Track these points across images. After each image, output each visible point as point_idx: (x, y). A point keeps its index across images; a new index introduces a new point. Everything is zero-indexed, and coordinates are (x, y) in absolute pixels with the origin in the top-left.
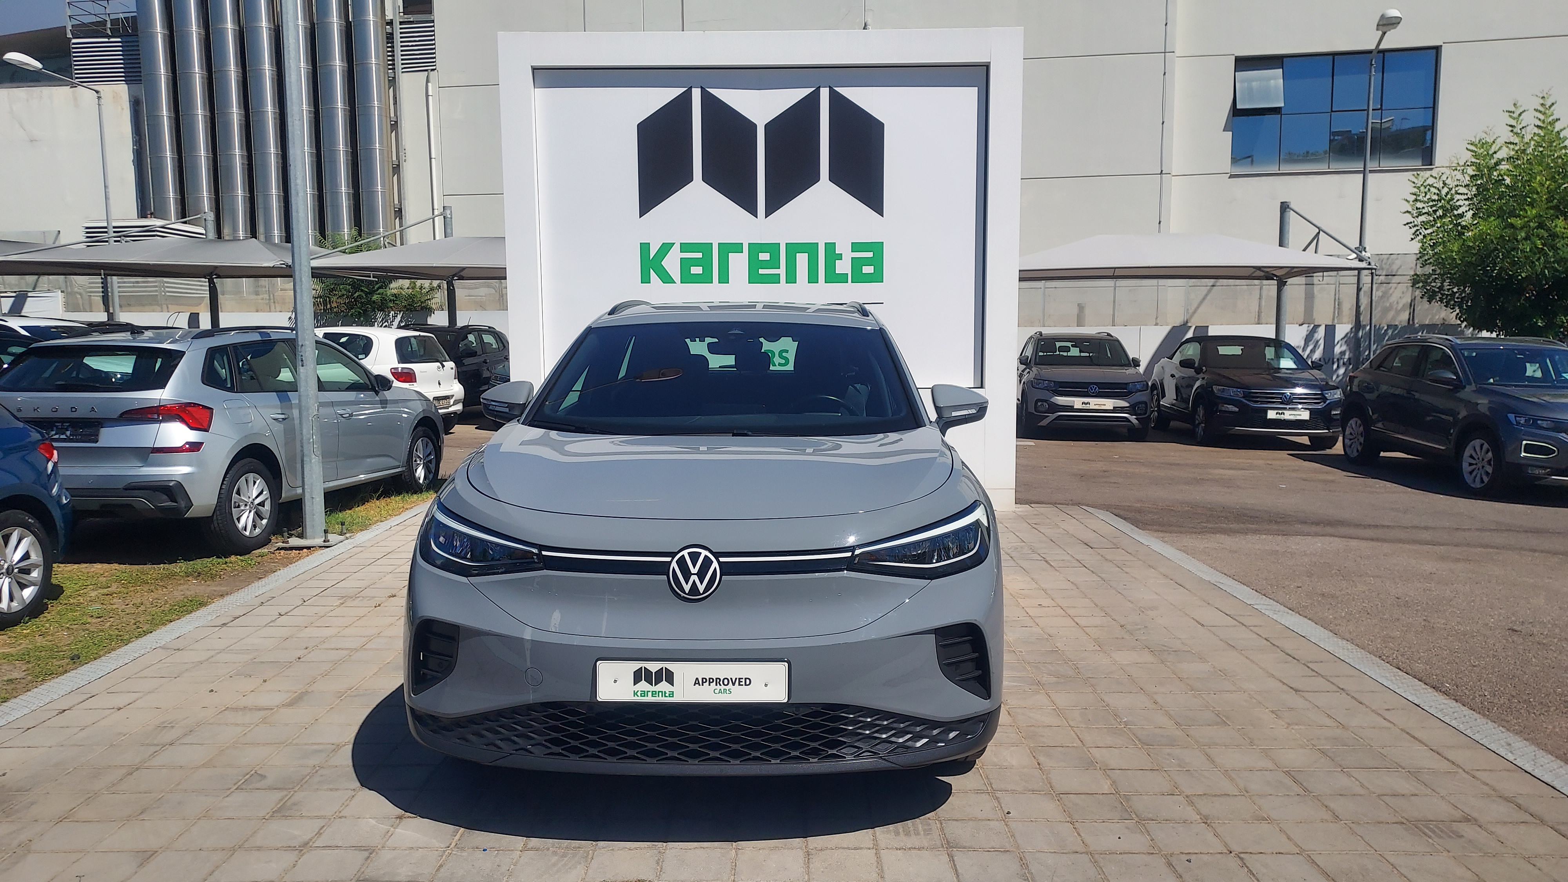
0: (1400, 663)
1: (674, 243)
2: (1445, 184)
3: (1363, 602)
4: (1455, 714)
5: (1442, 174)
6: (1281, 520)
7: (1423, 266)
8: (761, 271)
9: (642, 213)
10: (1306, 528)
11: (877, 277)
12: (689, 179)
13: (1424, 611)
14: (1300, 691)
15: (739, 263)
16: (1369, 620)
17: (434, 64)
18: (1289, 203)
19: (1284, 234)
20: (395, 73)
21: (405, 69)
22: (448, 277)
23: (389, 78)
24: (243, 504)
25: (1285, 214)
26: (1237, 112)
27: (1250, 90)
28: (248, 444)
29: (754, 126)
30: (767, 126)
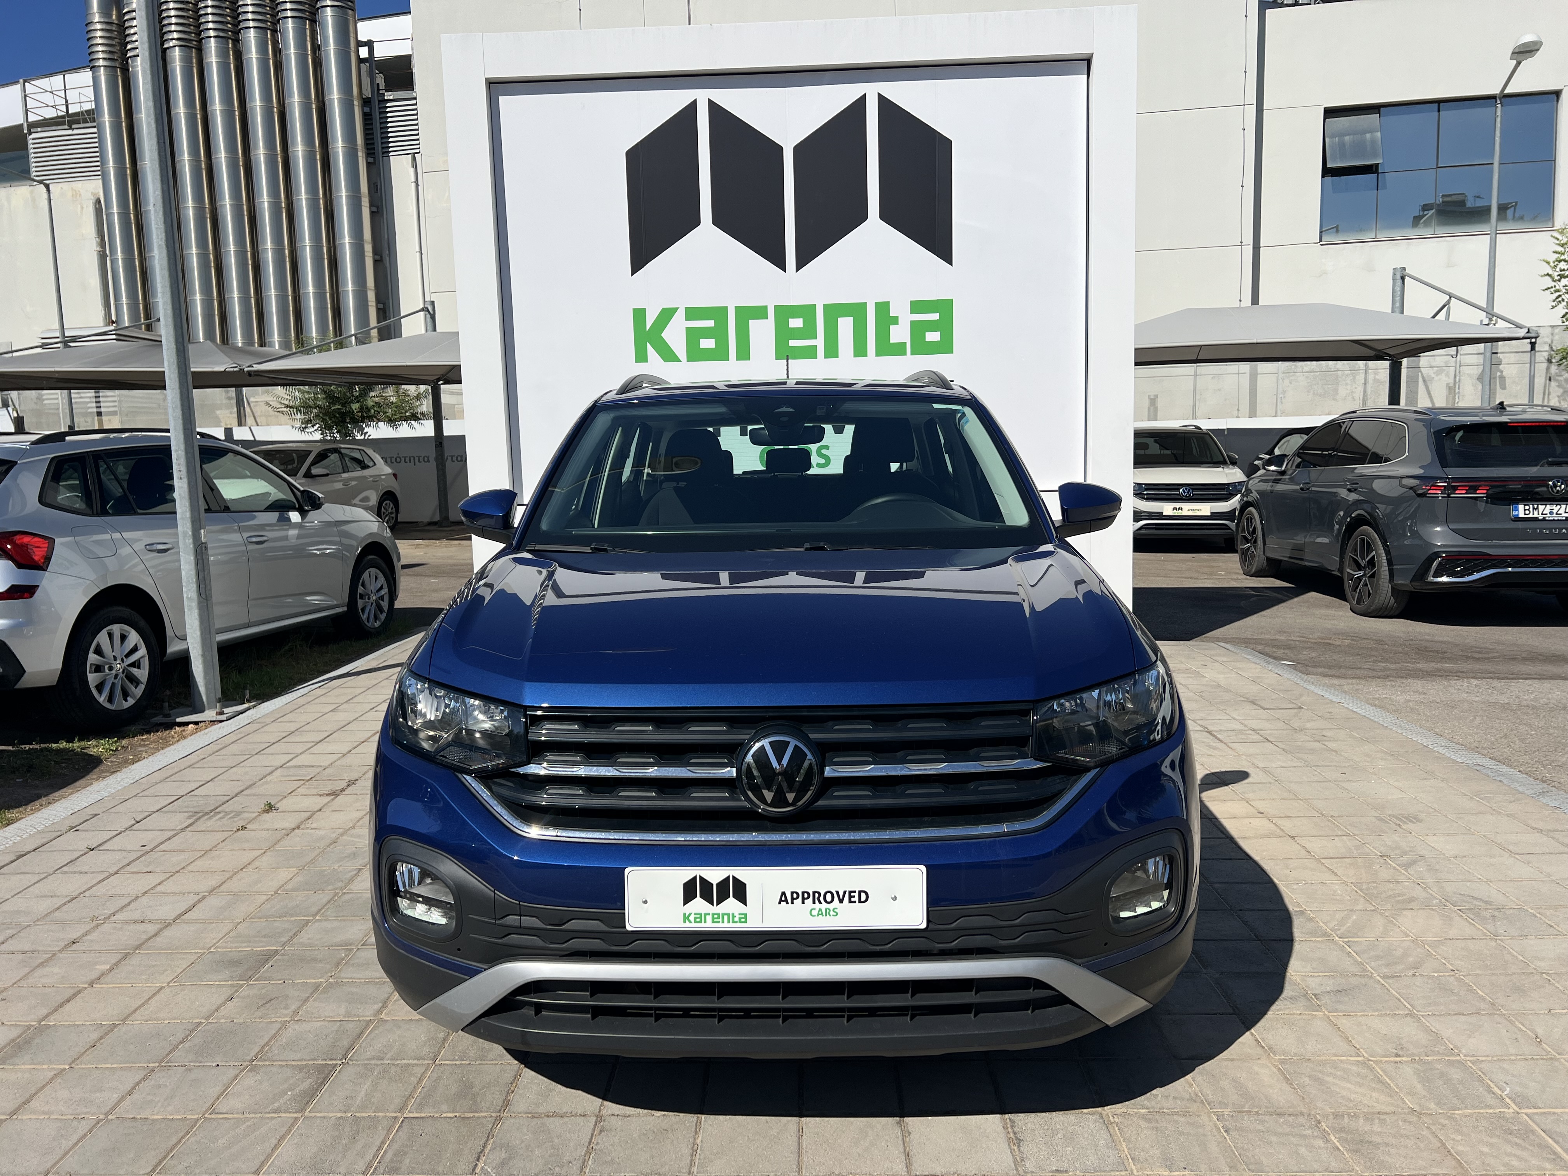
9: (634, 270)
12: (696, 222)
17: (418, 146)
18: (1404, 269)
19: (1398, 305)
20: (374, 158)
21: (386, 153)
22: (433, 381)
23: (369, 164)
24: (107, 667)
25: (1399, 282)
26: (1327, 172)
27: (1342, 145)
28: (109, 585)
29: (780, 149)
30: (797, 149)
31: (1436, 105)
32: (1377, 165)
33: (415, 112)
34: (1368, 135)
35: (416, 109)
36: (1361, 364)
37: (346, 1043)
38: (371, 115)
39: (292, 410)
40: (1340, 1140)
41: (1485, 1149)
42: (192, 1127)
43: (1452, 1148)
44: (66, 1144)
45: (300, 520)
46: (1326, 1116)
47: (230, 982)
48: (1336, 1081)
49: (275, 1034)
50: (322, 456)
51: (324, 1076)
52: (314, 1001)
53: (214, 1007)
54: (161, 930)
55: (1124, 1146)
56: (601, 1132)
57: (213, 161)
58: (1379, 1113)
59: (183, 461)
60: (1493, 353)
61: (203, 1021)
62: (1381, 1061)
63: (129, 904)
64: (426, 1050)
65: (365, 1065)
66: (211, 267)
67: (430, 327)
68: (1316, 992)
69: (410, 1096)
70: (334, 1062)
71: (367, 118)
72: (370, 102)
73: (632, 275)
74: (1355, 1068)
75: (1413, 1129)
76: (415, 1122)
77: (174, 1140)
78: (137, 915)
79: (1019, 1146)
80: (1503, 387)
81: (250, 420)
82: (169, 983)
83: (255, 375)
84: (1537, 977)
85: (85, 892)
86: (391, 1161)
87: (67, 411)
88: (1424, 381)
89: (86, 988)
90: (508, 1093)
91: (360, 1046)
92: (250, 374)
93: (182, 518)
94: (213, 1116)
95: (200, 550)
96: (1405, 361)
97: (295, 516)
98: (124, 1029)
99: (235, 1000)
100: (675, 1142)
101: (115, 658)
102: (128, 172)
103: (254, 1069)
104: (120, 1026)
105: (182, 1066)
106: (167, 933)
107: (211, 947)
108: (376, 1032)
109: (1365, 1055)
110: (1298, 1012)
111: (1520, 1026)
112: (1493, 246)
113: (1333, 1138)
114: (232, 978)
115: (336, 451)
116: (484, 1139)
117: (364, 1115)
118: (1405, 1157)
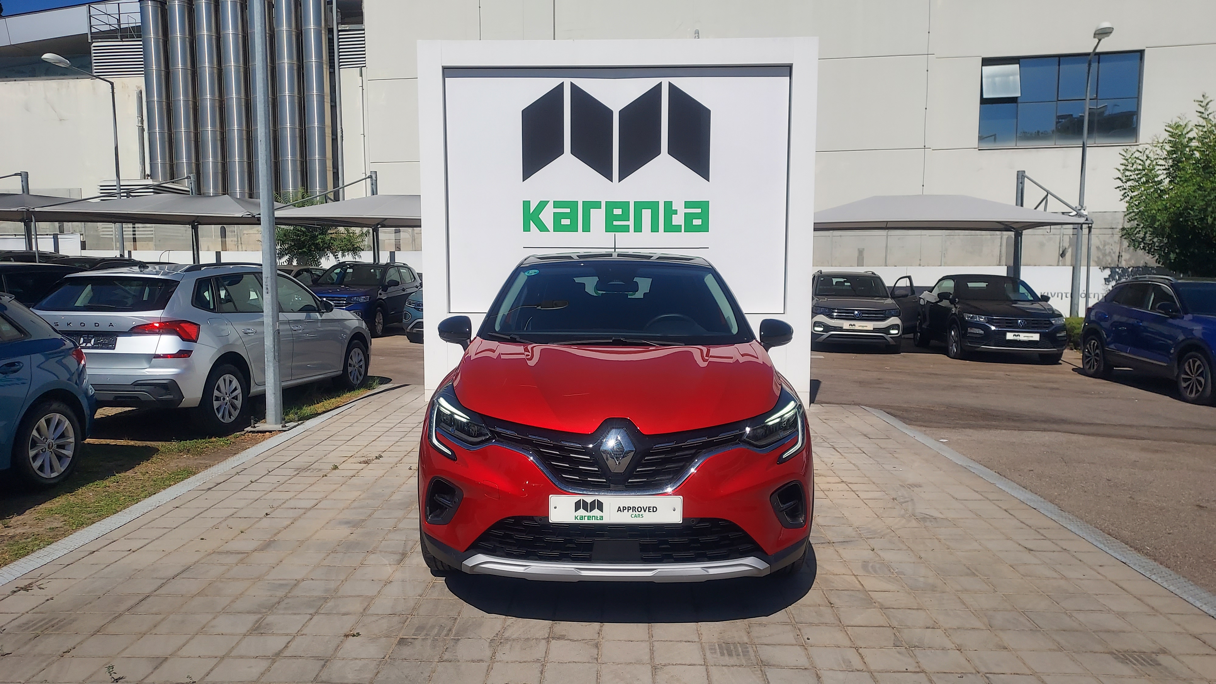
0: (1111, 531)
1: (549, 201)
2: (1148, 157)
3: (1081, 483)
4: (1155, 570)
5: (1146, 149)
6: (1017, 418)
7: (1130, 221)
8: (615, 223)
9: (524, 179)
10: (1038, 425)
11: (704, 228)
12: (561, 152)
13: (1129, 490)
14: (1032, 550)
15: (598, 217)
16: (1086, 497)
17: (364, 62)
18: (1024, 171)
19: (1019, 199)
21: (342, 65)
22: (374, 225)
24: (222, 398)
25: (1021, 181)
26: (983, 101)
27: (994, 83)
28: (225, 352)
29: (611, 112)
30: (621, 112)
31: (1057, 58)
32: (1017, 98)
33: (363, 39)
34: (1011, 78)
35: (364, 37)
45: (320, 317)
59: (269, 283)
71: (330, 42)
73: (523, 181)
81: (245, 247)
93: (267, 316)
95: (276, 335)
96: (1024, 234)
97: (317, 315)
112: (1084, 154)
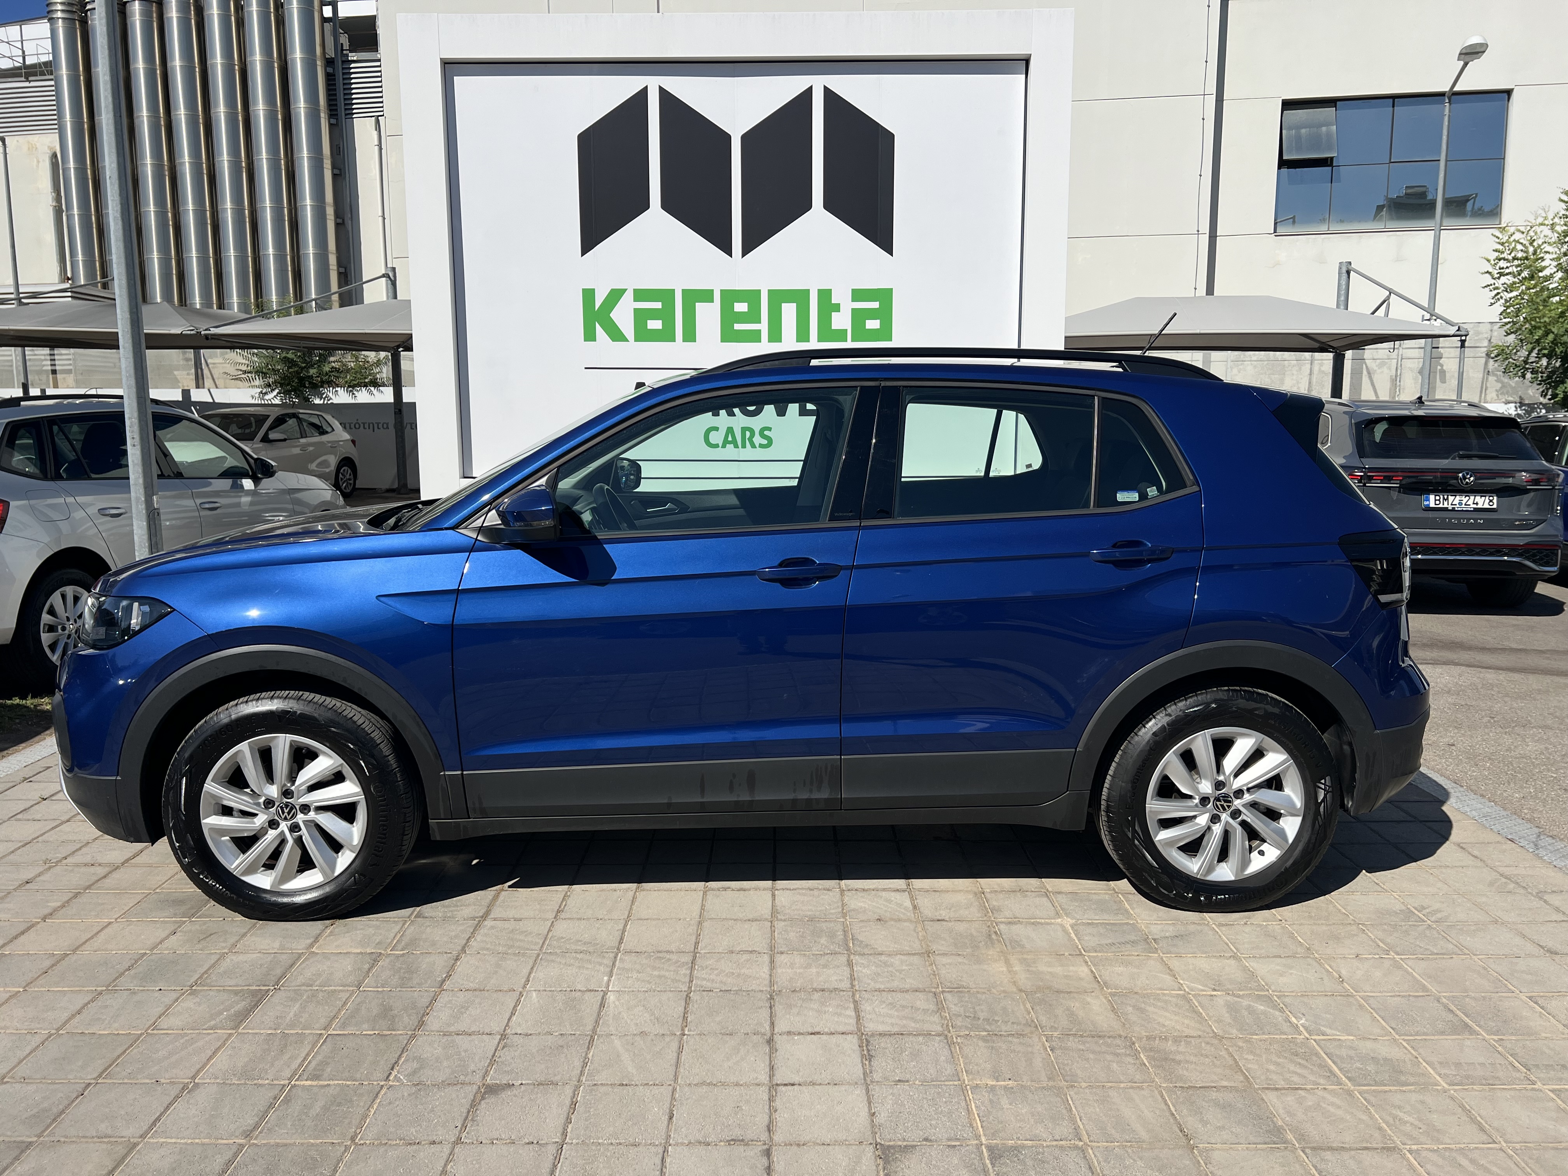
1: (625, 291)
8: (737, 327)
9: (584, 253)
12: (645, 206)
15: (708, 316)
17: (381, 109)
18: (1350, 263)
19: (1342, 298)
20: (337, 119)
21: (349, 114)
22: (393, 348)
23: (331, 125)
24: (60, 627)
25: (1345, 275)
26: (1283, 163)
27: (1298, 138)
28: (63, 548)
29: (728, 138)
30: (745, 138)
31: (1391, 100)
32: (1332, 158)
33: (379, 74)
34: (1324, 129)
35: (380, 71)
36: (1307, 355)
37: (278, 971)
38: (334, 75)
39: (250, 375)
40: (1148, 1057)
41: (1272, 1067)
42: (135, 1042)
43: (1244, 1066)
44: (21, 1054)
45: (253, 488)
46: (1140, 1039)
47: (174, 919)
48: (1156, 1010)
49: (214, 963)
50: (280, 421)
51: (257, 999)
52: (250, 936)
53: (158, 940)
54: (110, 872)
55: (961, 1062)
56: (504, 1047)
57: (173, 117)
58: (1186, 1036)
59: (136, 428)
60: (1434, 348)
61: (148, 952)
62: (1199, 995)
63: (80, 849)
64: (351, 979)
65: (295, 990)
66: (169, 225)
67: (391, 294)
68: (1155, 937)
69: (335, 1017)
70: (267, 988)
71: (330, 79)
72: (334, 62)
73: (582, 255)
74: (1174, 1000)
75: (1213, 1049)
76: (338, 1038)
77: (120, 1051)
78: (88, 859)
79: (870, 1061)
80: (1443, 381)
81: (208, 382)
82: (116, 919)
83: (212, 338)
84: (1354, 927)
85: (38, 837)
86: (315, 1069)
87: (21, 368)
88: (1369, 373)
89: (39, 923)
90: (423, 1015)
91: (292, 975)
92: (207, 337)
93: (135, 485)
94: (155, 1032)
95: (153, 516)
96: (1349, 354)
97: (248, 484)
98: (74, 958)
99: (178, 934)
100: (568, 1056)
101: (68, 619)
102: (86, 126)
103: (193, 993)
104: (70, 956)
105: (127, 990)
106: (116, 875)
107: (157, 888)
108: (307, 963)
109: (1187, 990)
110: (1136, 954)
111: (1328, 967)
112: (1437, 242)
113: (1142, 1056)
114: (175, 915)
115: (294, 416)
116: (399, 1053)
117: (292, 1032)
118: (1201, 1072)
